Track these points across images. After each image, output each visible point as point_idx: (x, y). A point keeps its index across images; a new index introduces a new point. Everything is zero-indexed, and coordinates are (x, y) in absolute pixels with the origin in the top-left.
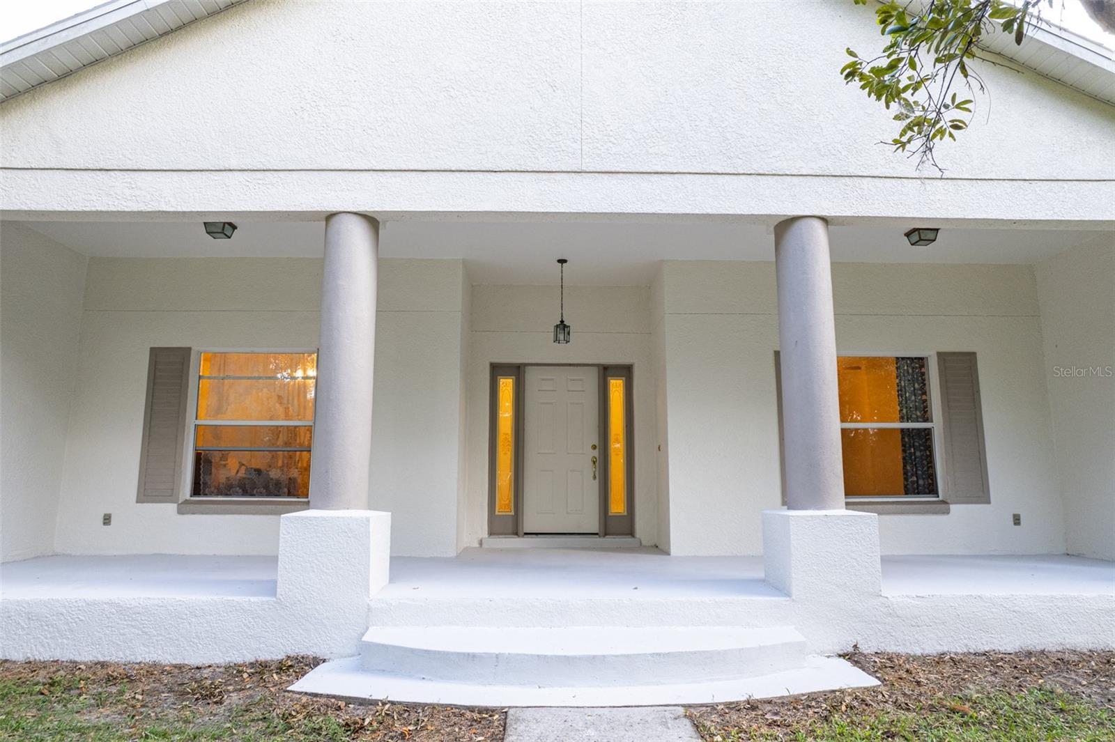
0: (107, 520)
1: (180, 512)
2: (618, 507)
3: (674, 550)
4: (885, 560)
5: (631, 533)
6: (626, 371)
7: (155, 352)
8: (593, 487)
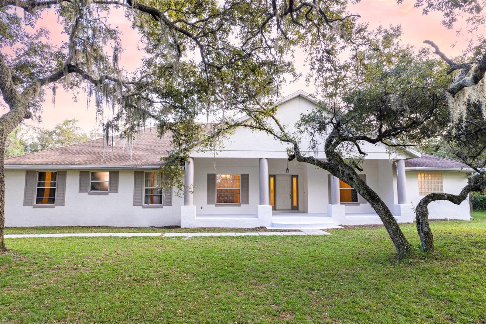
0: (202, 208)
1: (216, 206)
2: (295, 204)
3: (309, 212)
4: (346, 214)
5: (298, 209)
6: (297, 176)
7: (208, 175)
8: (290, 200)
